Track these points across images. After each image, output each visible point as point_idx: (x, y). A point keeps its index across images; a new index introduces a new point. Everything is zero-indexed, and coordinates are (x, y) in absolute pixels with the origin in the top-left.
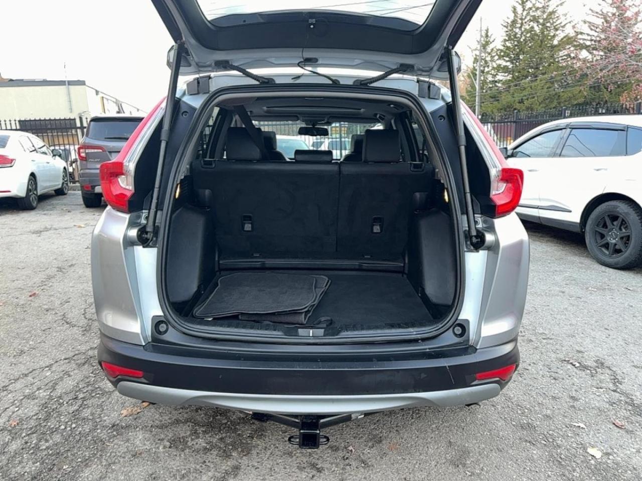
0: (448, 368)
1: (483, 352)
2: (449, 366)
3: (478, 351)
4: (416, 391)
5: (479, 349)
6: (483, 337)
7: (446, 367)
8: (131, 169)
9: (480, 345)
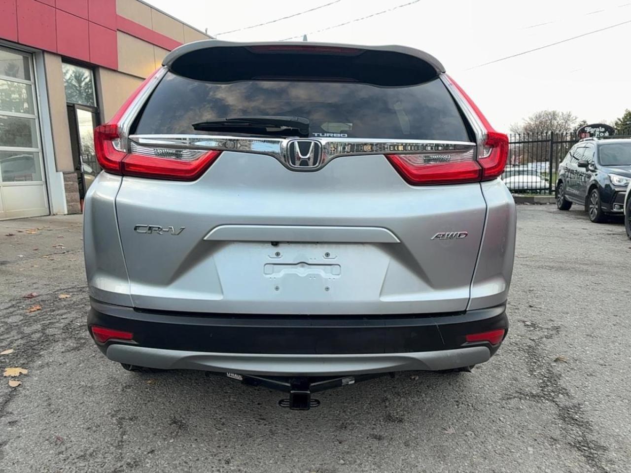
0: (438, 328)
1: (473, 313)
2: (439, 326)
3: (467, 312)
4: (406, 352)
5: (469, 311)
6: (473, 299)
7: (436, 325)
8: (125, 131)
9: (470, 307)
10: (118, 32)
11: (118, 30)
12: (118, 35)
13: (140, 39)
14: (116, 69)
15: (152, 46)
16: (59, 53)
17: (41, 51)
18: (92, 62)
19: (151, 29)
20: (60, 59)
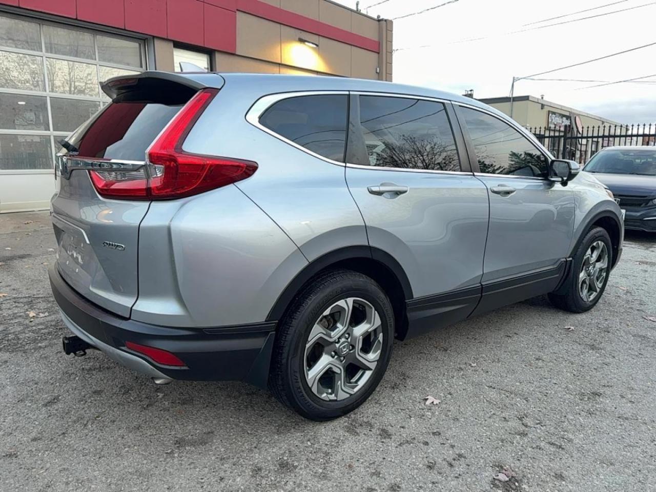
3: (130, 321)
5: (132, 320)
6: (134, 310)
7: (99, 320)
9: (133, 317)
10: (237, 12)
11: (237, 10)
12: (237, 15)
13: (264, 18)
14: (233, 52)
15: (278, 25)
16: (169, 38)
17: (152, 37)
18: (206, 46)
19: (279, 7)
20: (172, 45)
